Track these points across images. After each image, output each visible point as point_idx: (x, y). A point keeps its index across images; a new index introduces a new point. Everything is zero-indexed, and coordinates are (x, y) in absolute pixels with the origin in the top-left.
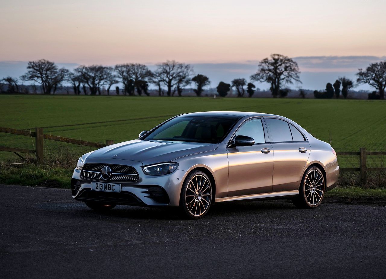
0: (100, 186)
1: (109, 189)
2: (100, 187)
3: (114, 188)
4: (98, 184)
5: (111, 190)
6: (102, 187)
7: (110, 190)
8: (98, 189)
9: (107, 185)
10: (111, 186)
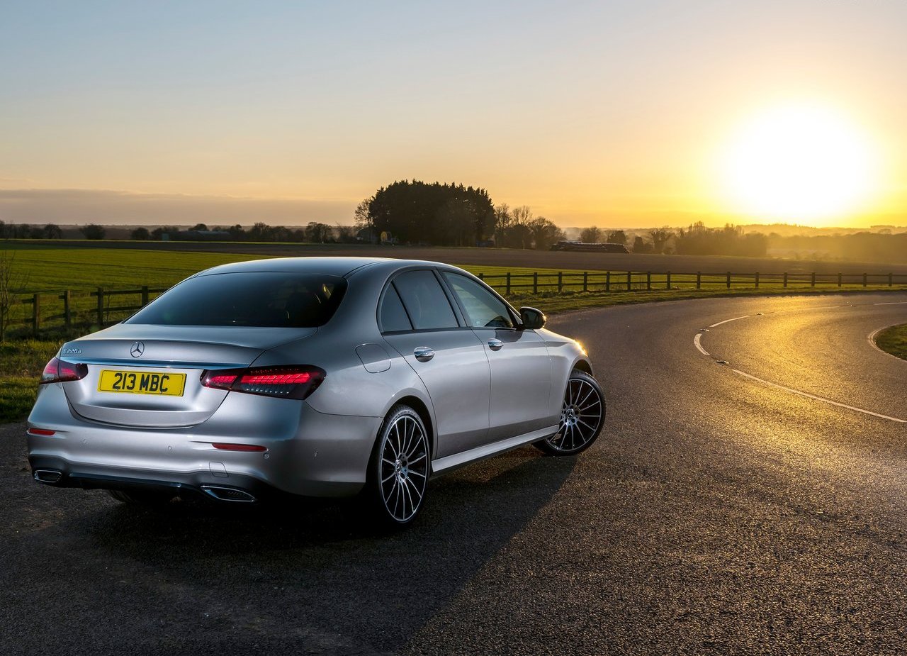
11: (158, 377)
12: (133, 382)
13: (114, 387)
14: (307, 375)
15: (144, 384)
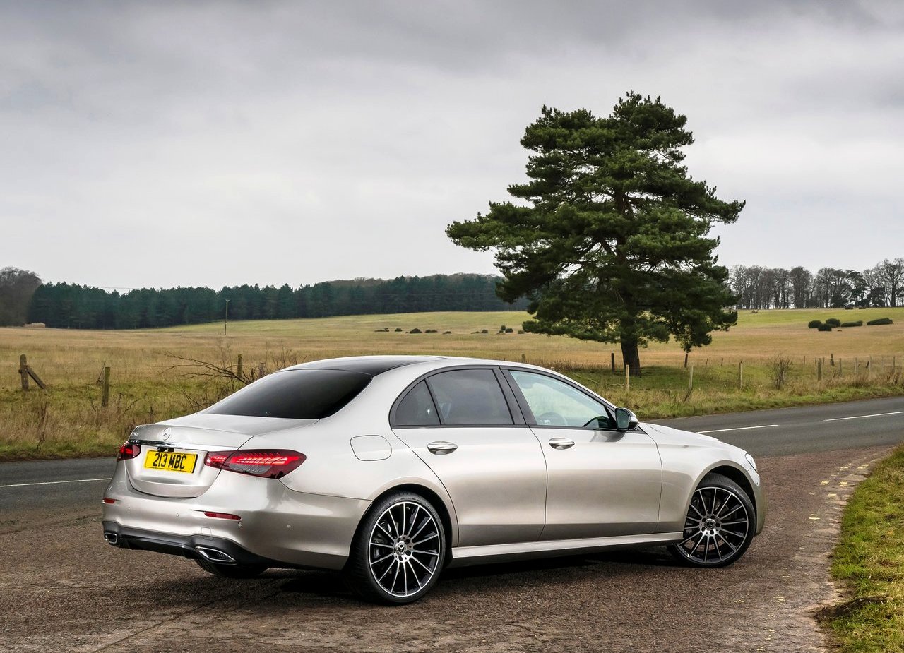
11: (180, 456)
12: (165, 461)
13: (154, 465)
14: (286, 459)
15: (171, 462)
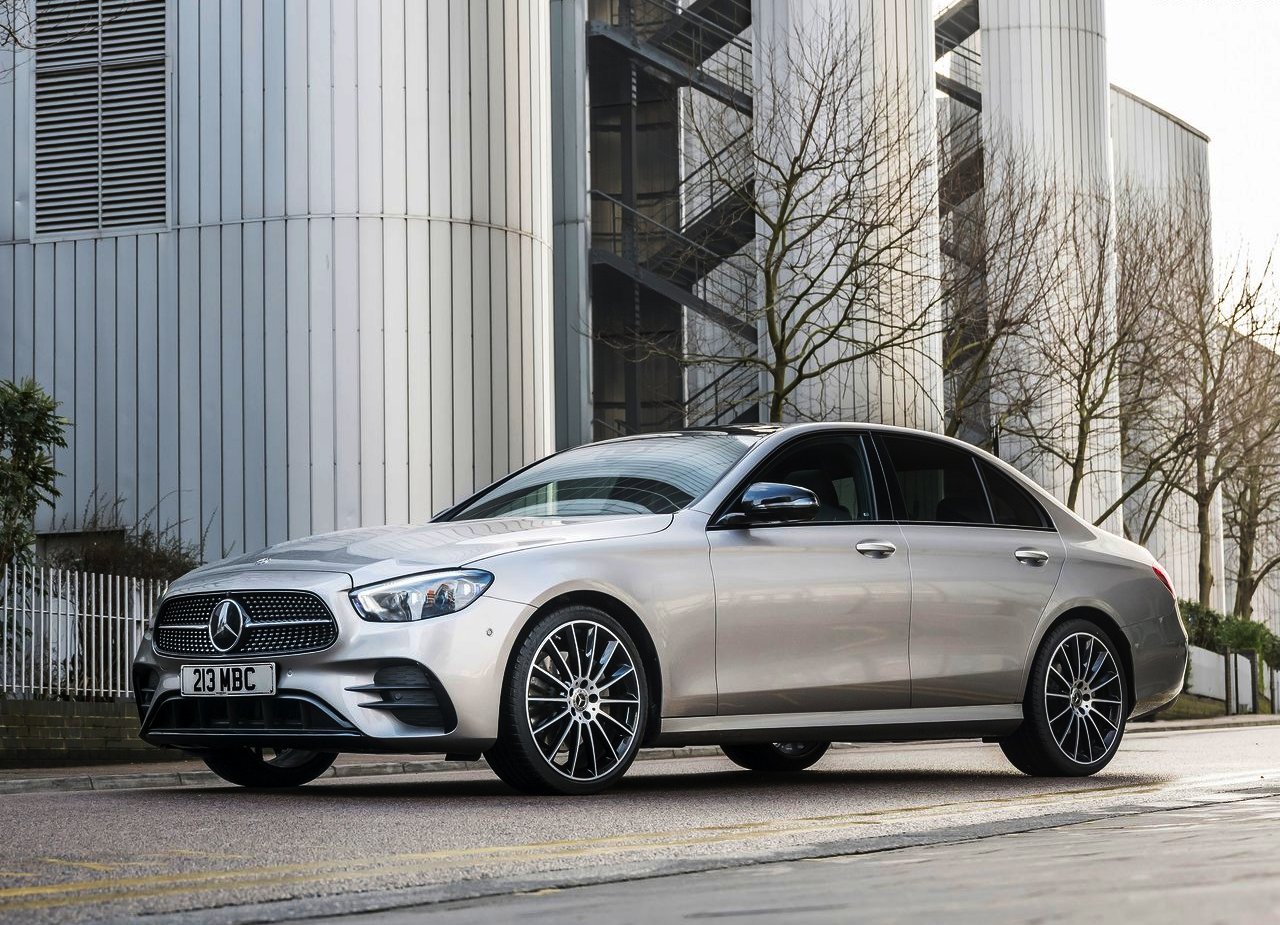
0: (208, 677)
1: (238, 684)
2: (208, 683)
3: (252, 679)
4: (201, 669)
5: (244, 690)
6: (212, 680)
7: (240, 688)
8: (199, 689)
9: (228, 670)
10: (241, 674)
